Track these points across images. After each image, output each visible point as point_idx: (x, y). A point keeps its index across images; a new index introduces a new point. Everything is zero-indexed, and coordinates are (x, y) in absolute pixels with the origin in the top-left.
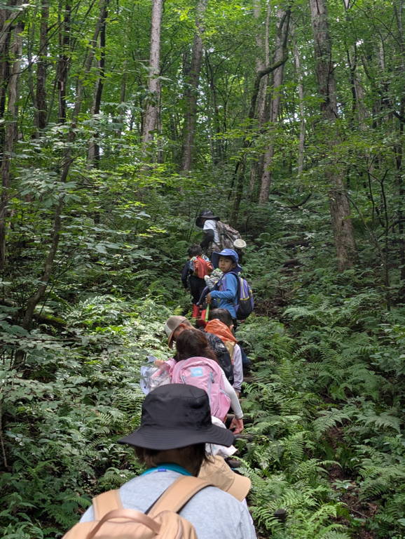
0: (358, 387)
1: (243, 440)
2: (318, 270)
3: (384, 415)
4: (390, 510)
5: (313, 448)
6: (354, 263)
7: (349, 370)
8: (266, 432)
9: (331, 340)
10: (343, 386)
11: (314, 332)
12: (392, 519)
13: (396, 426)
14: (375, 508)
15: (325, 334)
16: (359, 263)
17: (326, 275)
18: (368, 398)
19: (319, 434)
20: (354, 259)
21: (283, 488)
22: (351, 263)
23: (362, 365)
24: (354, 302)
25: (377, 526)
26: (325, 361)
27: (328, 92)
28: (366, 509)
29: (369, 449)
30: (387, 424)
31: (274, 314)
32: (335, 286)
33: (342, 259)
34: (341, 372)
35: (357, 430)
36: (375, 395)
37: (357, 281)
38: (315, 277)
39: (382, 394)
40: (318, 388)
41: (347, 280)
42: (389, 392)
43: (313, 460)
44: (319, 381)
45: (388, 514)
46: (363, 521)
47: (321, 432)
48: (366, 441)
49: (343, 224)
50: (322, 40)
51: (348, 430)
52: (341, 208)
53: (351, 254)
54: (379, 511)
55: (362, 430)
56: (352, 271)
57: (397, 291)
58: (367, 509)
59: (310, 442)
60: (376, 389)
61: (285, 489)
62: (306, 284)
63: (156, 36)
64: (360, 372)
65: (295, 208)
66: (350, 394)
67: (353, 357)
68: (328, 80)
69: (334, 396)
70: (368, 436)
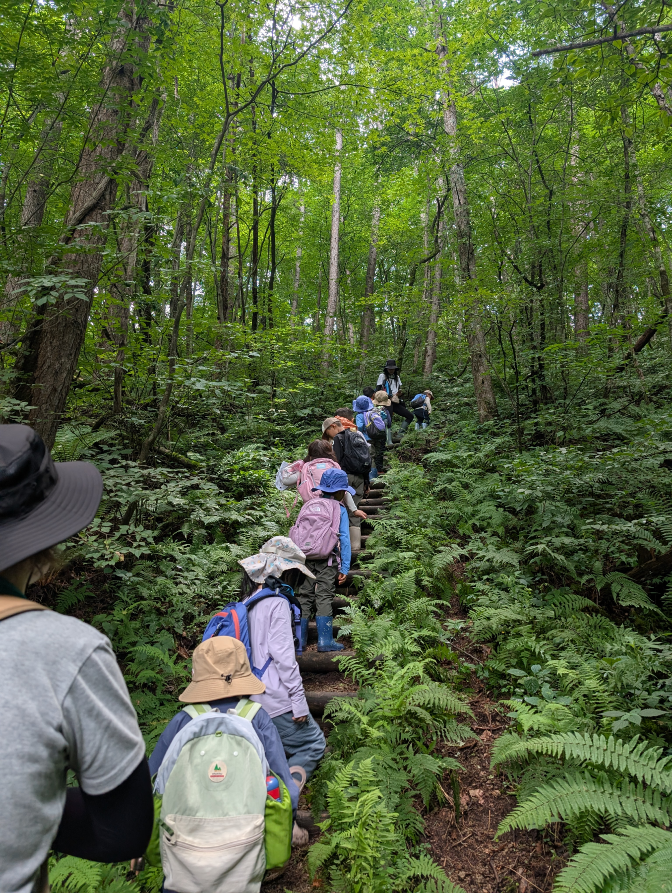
0: (485, 524)
1: (359, 577)
2: (462, 423)
3: (505, 550)
4: (502, 656)
5: (430, 585)
6: (494, 416)
7: (478, 507)
8: (384, 569)
9: (464, 480)
10: (470, 522)
11: (450, 474)
12: (503, 667)
13: (515, 563)
14: (488, 650)
15: (458, 475)
16: (498, 416)
17: (468, 427)
18: (495, 534)
19: (436, 571)
20: (493, 412)
21: (387, 631)
22: (490, 416)
23: (491, 503)
24: (488, 448)
25: (487, 674)
26: (458, 499)
27: (469, 270)
28: (478, 652)
29: (486, 587)
30: (506, 560)
31: (418, 461)
32: (474, 435)
33: (483, 412)
34: (469, 509)
35: (477, 566)
36: (501, 531)
37: (495, 430)
38: (459, 429)
39: (507, 530)
40: (448, 525)
41: (487, 430)
42: (514, 528)
43: (424, 599)
44: (450, 518)
45: (500, 660)
46: (472, 666)
47: (439, 568)
48: (485, 577)
49: (483, 382)
50: (463, 226)
51: (468, 566)
52: (481, 368)
53: (491, 408)
54: (490, 656)
55: (483, 565)
56: (491, 422)
57: (529, 437)
58: (481, 652)
59: (428, 579)
60: (502, 524)
61: (390, 631)
62: (450, 434)
63: (334, 244)
64: (488, 509)
65: (452, 380)
66: (477, 529)
67: (483, 495)
68: (469, 259)
69: (461, 532)
70: (487, 572)
